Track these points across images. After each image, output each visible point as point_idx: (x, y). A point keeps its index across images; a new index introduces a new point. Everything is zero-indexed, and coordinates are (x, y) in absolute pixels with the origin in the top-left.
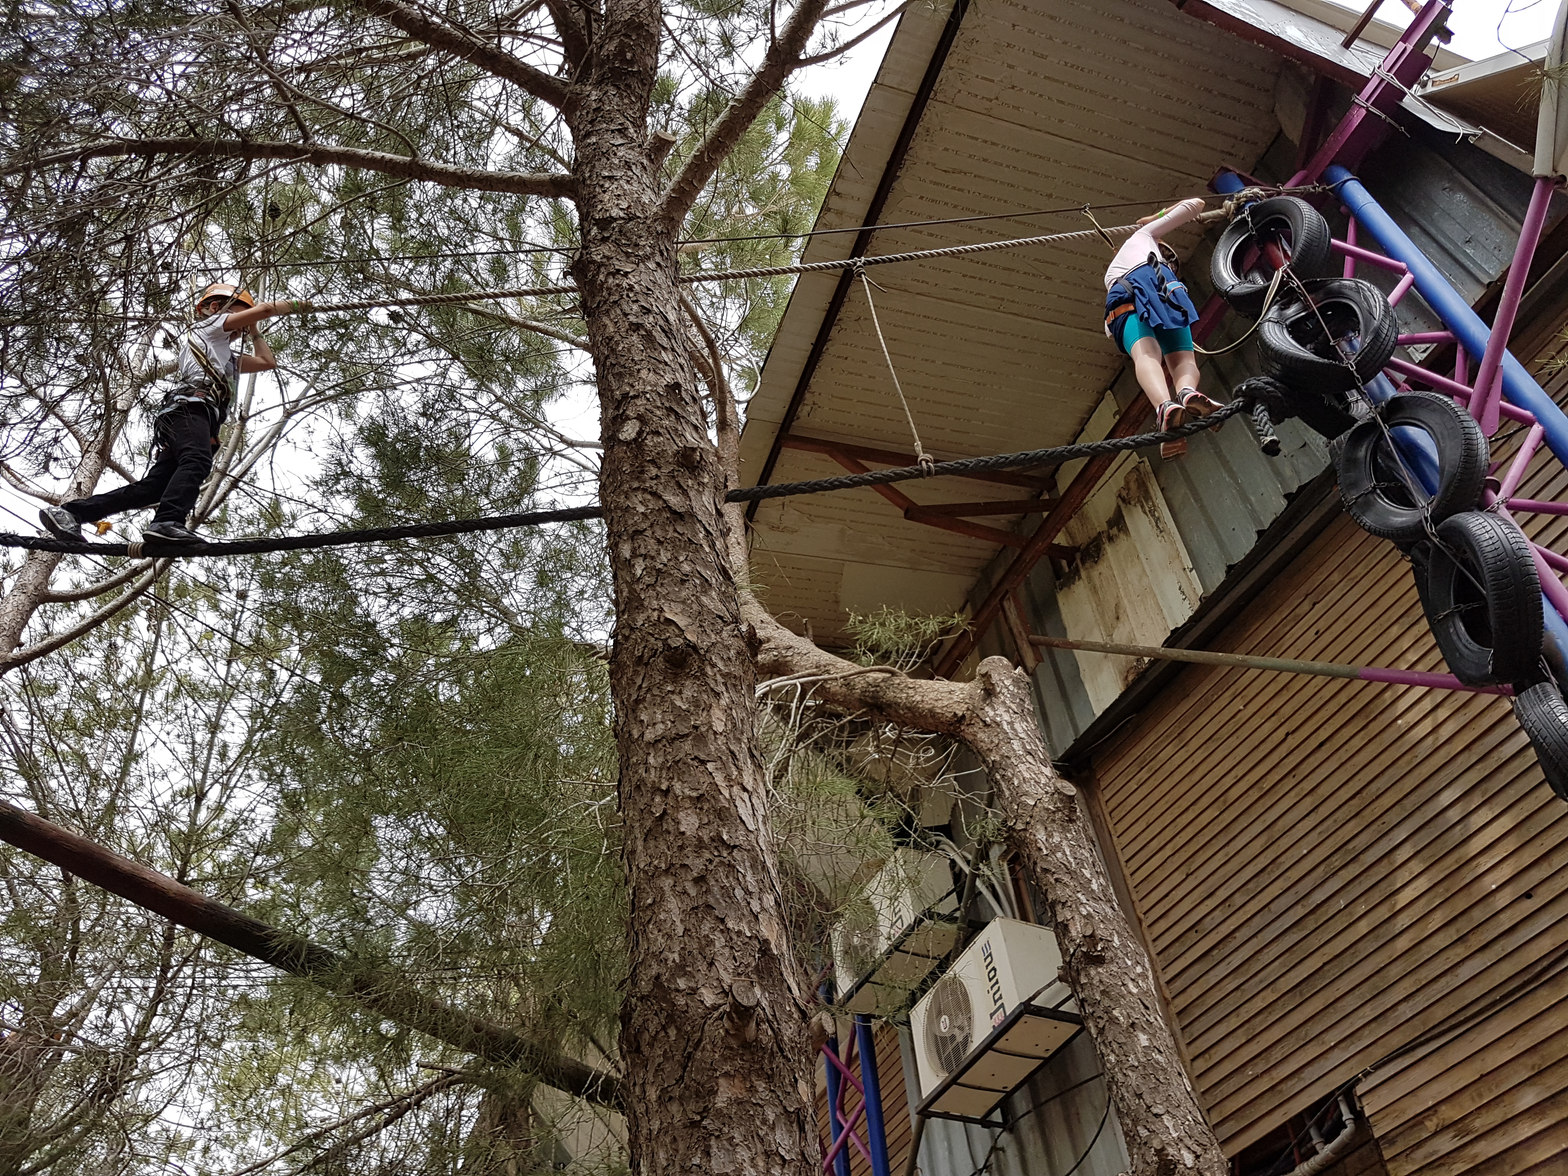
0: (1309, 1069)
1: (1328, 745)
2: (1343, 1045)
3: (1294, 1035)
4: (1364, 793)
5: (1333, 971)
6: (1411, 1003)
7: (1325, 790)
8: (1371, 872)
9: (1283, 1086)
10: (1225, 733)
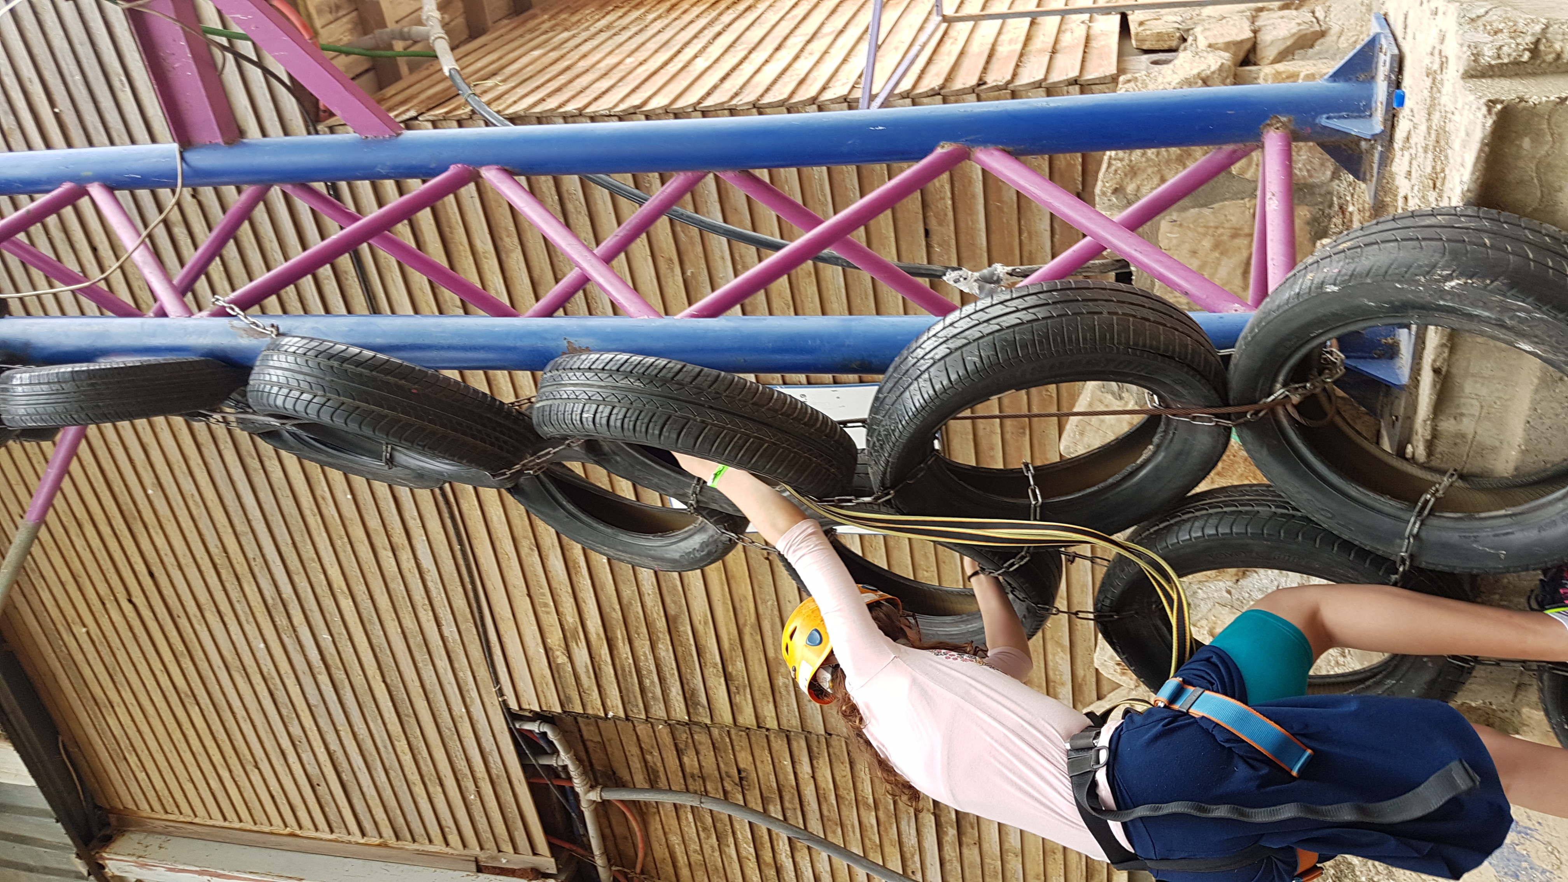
0: (483, 740)
1: (154, 569)
2: (468, 700)
3: (447, 740)
4: (217, 561)
5: (393, 677)
6: (443, 622)
7: (203, 597)
8: (302, 595)
9: (494, 772)
10: (109, 659)
